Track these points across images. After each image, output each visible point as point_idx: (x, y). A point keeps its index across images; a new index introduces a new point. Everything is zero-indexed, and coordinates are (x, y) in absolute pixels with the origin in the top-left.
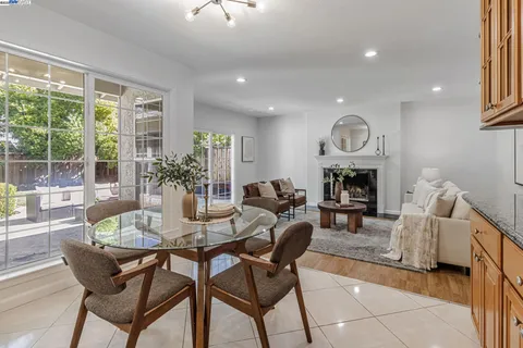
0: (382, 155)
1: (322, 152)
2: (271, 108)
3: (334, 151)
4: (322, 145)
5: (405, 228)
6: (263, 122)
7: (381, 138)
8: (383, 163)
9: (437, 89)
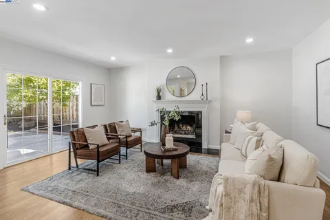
0: (205, 100)
1: (159, 97)
2: (113, 58)
3: (168, 96)
4: (159, 91)
5: (227, 195)
6: (113, 72)
7: (205, 85)
8: (206, 106)
9: (249, 40)
